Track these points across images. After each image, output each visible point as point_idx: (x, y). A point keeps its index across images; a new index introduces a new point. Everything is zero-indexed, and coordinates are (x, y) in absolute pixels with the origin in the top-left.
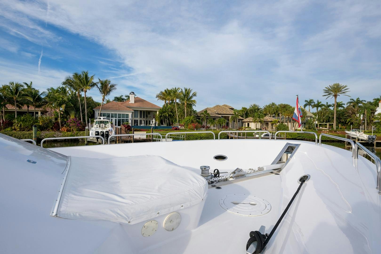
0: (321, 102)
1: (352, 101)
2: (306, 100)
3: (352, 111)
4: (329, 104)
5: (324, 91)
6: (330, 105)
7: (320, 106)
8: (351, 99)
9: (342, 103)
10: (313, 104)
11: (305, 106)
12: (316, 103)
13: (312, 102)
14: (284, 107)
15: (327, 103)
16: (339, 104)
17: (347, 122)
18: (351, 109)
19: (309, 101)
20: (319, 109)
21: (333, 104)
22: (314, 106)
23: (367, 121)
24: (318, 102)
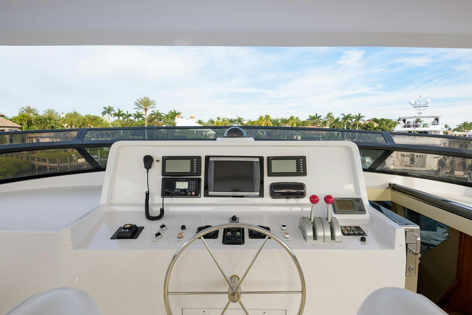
0: (122, 111)
1: (153, 113)
2: (105, 107)
3: (157, 125)
4: (129, 113)
5: (135, 103)
6: (131, 114)
7: (121, 115)
8: (152, 111)
9: (142, 113)
10: (112, 113)
11: (104, 113)
12: (117, 112)
13: (111, 109)
14: (94, 120)
15: (127, 112)
16: (140, 115)
17: (153, 136)
18: (157, 123)
19: (108, 108)
20: (121, 118)
21: (133, 114)
22: (115, 115)
23: (170, 134)
24: (119, 111)
